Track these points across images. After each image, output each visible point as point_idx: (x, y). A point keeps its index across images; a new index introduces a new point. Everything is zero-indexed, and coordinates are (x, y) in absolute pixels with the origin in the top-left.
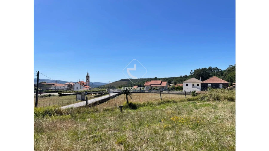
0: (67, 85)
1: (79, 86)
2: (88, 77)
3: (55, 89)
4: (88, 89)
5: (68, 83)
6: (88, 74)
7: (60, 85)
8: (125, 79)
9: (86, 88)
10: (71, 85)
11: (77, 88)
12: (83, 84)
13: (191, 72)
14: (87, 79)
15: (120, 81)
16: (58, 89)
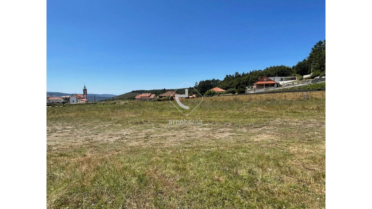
0: (63, 98)
1: (75, 99)
2: (85, 90)
3: (49, 102)
4: (84, 102)
5: (64, 97)
6: (85, 87)
7: (56, 98)
8: (137, 91)
9: (83, 101)
10: (67, 99)
11: (73, 101)
12: (80, 97)
13: (196, 84)
14: (85, 92)
15: (131, 92)
16: (53, 102)
